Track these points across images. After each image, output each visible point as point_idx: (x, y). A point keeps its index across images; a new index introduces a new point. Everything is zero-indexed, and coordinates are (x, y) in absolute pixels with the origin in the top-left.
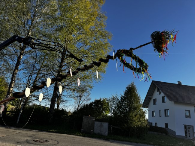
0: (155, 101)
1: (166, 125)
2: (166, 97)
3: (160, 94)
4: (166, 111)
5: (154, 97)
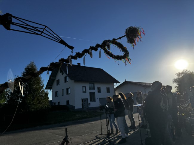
0: (58, 82)
1: (68, 102)
2: (67, 77)
3: (62, 74)
4: (67, 89)
5: (57, 78)
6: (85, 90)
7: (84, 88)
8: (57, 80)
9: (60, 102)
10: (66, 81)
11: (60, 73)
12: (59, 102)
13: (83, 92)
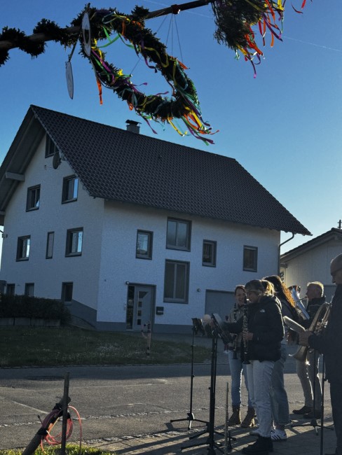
0: (34, 193)
1: (67, 288)
2: (76, 181)
3: (56, 165)
4: (71, 234)
5: (31, 180)
6: (145, 248)
7: (145, 238)
8: (29, 189)
9: (33, 284)
10: (66, 197)
11: (47, 156)
12: (29, 286)
13: (138, 252)
